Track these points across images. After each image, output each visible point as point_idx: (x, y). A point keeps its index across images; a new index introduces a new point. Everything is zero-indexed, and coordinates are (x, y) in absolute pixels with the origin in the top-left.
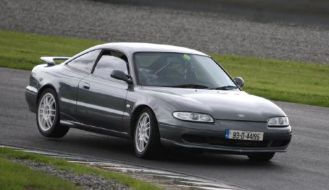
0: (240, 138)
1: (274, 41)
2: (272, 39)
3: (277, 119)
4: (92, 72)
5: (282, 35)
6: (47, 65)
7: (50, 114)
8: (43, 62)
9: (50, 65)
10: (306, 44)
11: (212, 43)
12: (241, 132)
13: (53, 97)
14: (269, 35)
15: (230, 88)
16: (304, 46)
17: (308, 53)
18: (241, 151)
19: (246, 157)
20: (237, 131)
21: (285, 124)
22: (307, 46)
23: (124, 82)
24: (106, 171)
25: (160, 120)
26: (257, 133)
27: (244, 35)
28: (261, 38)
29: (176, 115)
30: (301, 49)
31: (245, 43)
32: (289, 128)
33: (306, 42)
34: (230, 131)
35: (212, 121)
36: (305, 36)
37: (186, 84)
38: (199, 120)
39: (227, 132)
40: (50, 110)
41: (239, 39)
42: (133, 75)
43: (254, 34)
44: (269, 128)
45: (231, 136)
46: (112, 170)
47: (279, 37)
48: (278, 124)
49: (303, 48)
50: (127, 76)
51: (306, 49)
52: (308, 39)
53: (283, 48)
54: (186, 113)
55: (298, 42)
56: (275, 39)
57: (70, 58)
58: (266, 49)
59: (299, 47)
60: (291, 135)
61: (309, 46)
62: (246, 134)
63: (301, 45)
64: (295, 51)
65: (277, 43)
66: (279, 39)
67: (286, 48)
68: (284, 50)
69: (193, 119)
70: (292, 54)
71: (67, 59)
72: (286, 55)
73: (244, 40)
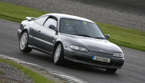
0: (99, 60)
1: (91, 13)
2: (90, 12)
3: (118, 54)
4: (43, 25)
5: (95, 11)
6: (28, 21)
7: (25, 42)
8: (27, 19)
9: (30, 21)
10: (105, 15)
11: (64, 11)
12: (99, 58)
13: (27, 35)
14: (89, 10)
15: (102, 38)
16: (104, 16)
17: (105, 19)
18: (99, 66)
19: (105, 70)
20: (98, 57)
21: (121, 56)
22: (105, 16)
23: (54, 30)
24: (11, 62)
25: (65, 48)
26: (107, 59)
27: (78, 9)
28: (86, 11)
29: (71, 46)
30: (102, 17)
31: (78, 12)
32: (124, 58)
33: (105, 14)
34: (95, 57)
35: (87, 51)
36: (105, 12)
37: (81, 34)
38: (82, 50)
39: (93, 57)
40: (25, 40)
41: (76, 10)
42: (58, 28)
43: (83, 9)
44: (113, 57)
45: (95, 59)
46: (13, 61)
47: (94, 11)
48: (118, 56)
49: (104, 17)
50: (56, 28)
51: (105, 17)
52: (106, 13)
53: (95, 16)
54: (76, 46)
55: (101, 14)
56: (92, 12)
57: (37, 19)
58: (87, 16)
59: (102, 16)
60: (124, 62)
61: (106, 17)
62: (102, 59)
63: (103, 15)
64: (100, 18)
65: (92, 14)
66: (94, 12)
67: (96, 16)
68: (95, 17)
69: (79, 49)
70: (99, 19)
71: (35, 19)
72: (96, 19)
73: (78, 11)
